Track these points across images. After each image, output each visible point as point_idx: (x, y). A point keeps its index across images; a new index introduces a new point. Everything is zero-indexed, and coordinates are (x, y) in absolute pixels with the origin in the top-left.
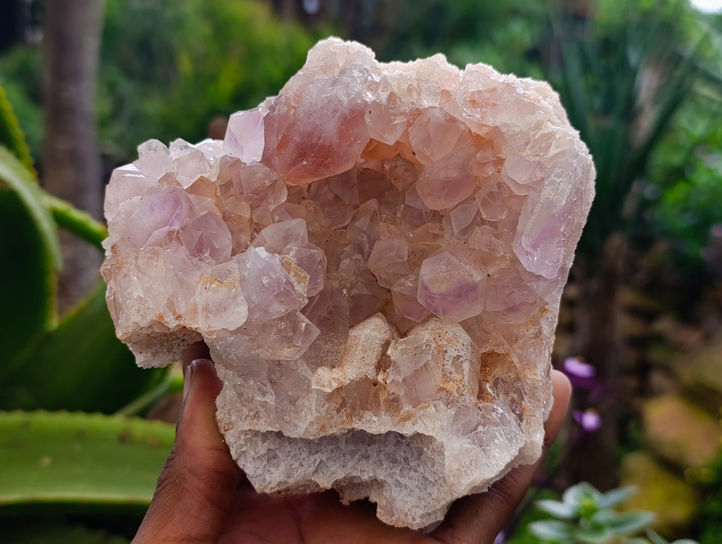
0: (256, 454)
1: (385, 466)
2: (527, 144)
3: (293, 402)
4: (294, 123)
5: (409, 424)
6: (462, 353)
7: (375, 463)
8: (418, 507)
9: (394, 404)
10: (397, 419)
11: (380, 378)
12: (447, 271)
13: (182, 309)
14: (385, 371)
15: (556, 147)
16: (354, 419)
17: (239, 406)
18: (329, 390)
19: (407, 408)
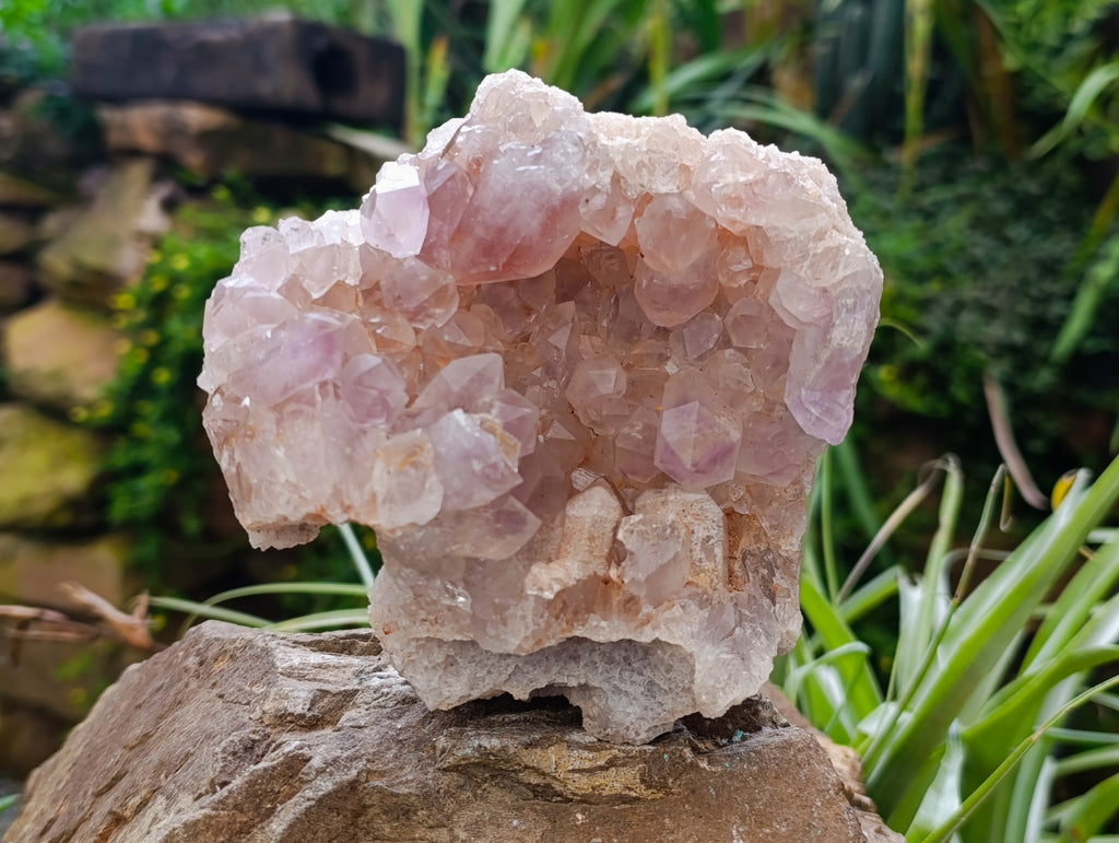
0: (430, 662)
1: (600, 670)
2: (804, 257)
3: (500, 609)
4: (477, 210)
5: (648, 629)
6: (713, 532)
7: (586, 665)
8: (643, 719)
9: (631, 603)
10: (634, 625)
11: (613, 573)
12: (699, 430)
13: (356, 498)
14: (619, 564)
15: (845, 267)
16: (575, 624)
17: (414, 608)
18: (549, 595)
19: (647, 609)
